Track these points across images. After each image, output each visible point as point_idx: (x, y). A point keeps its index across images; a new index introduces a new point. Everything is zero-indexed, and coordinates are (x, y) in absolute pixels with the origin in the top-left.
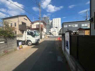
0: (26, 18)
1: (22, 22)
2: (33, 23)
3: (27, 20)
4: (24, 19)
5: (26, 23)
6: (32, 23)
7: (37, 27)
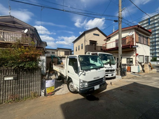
0: (97, 32)
1: (90, 41)
2: (110, 37)
3: (98, 35)
4: (94, 34)
5: (96, 42)
6: (108, 38)
7: (117, 44)
